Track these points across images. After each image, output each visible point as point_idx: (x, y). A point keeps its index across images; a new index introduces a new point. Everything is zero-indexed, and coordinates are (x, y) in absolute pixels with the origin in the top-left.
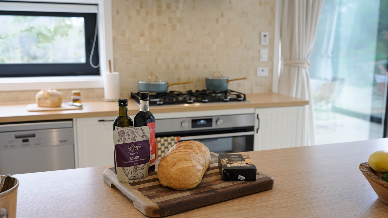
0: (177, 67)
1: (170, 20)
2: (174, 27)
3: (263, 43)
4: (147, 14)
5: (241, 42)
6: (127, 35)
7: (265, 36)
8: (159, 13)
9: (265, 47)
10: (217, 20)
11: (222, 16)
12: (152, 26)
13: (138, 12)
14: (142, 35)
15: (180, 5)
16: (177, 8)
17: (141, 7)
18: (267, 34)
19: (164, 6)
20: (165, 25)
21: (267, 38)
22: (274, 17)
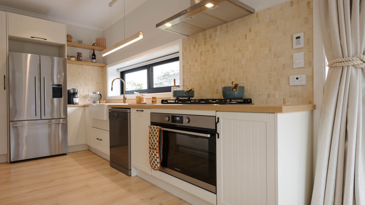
0: (216, 81)
1: (212, 46)
2: (214, 51)
3: (295, 47)
4: (199, 46)
5: (270, 51)
6: (189, 63)
7: (298, 38)
8: (205, 43)
9: (299, 50)
10: (246, 35)
11: (250, 31)
12: (201, 54)
13: (194, 46)
14: (196, 61)
15: (218, 33)
16: (216, 36)
17: (196, 42)
18: (301, 35)
19: (208, 37)
20: (209, 51)
21: (302, 39)
22: (311, 13)
